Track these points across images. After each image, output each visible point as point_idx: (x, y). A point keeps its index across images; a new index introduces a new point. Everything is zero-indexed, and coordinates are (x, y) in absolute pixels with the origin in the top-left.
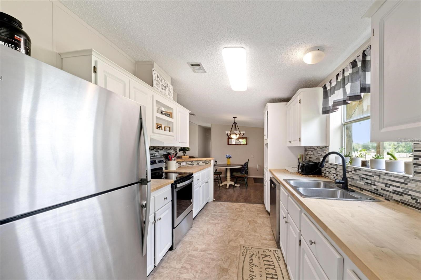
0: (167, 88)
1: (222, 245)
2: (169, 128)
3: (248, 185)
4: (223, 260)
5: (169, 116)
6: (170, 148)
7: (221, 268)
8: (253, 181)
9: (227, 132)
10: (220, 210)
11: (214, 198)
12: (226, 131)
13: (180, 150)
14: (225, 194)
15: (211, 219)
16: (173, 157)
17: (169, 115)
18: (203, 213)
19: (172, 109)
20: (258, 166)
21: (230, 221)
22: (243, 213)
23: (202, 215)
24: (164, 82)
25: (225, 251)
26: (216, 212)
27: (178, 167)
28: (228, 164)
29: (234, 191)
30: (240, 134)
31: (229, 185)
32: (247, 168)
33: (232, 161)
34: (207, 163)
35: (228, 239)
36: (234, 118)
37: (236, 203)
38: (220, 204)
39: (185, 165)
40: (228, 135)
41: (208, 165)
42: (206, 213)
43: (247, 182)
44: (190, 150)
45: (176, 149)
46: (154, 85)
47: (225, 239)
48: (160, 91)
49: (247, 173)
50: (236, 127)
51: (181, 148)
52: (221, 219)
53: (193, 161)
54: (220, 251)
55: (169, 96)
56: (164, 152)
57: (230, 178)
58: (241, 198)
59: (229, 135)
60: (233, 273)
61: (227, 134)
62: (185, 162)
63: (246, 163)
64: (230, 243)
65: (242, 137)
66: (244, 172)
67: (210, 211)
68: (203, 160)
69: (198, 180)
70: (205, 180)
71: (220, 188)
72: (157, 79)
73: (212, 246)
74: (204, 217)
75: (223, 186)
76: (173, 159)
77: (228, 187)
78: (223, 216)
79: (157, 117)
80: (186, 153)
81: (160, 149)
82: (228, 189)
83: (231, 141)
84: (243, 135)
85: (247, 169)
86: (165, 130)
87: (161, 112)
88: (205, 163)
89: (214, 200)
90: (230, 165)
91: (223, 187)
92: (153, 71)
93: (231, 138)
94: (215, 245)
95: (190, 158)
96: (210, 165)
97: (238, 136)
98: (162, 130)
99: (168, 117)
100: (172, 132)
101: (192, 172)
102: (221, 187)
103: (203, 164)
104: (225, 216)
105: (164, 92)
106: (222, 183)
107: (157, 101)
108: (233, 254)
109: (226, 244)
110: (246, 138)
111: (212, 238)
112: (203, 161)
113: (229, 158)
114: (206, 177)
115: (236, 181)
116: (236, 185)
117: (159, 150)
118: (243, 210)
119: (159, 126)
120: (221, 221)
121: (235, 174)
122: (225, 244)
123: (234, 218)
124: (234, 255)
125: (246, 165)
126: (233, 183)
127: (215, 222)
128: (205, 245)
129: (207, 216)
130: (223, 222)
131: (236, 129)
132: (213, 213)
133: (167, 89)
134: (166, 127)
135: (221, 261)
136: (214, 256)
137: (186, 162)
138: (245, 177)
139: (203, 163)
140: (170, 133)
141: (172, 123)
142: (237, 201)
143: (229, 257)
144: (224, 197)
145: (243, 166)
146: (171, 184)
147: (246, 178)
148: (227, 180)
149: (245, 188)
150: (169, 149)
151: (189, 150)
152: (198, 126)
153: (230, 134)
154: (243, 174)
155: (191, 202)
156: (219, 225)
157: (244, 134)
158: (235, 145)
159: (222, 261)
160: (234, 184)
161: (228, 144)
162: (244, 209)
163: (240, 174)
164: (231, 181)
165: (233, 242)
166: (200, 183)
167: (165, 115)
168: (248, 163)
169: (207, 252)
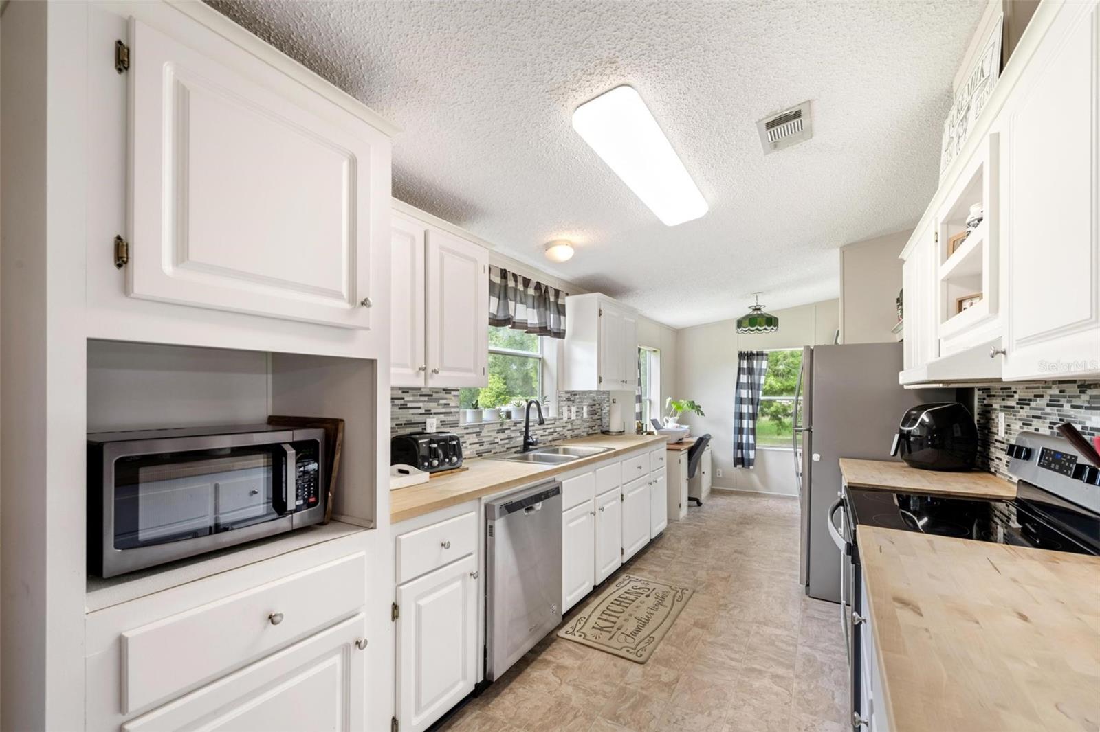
1: (698, 677)
4: (701, 641)
7: (708, 629)
25: (693, 658)
35: (675, 694)
47: (687, 697)
54: (706, 660)
60: (685, 620)
64: (672, 679)
73: (729, 678)
94: (722, 682)
108: (674, 649)
109: (687, 678)
111: (731, 712)
122: (689, 677)
124: (672, 645)
128: (751, 686)
135: (706, 641)
136: (723, 654)
143: (686, 643)
159: (703, 640)
165: (664, 679)
169: (744, 666)
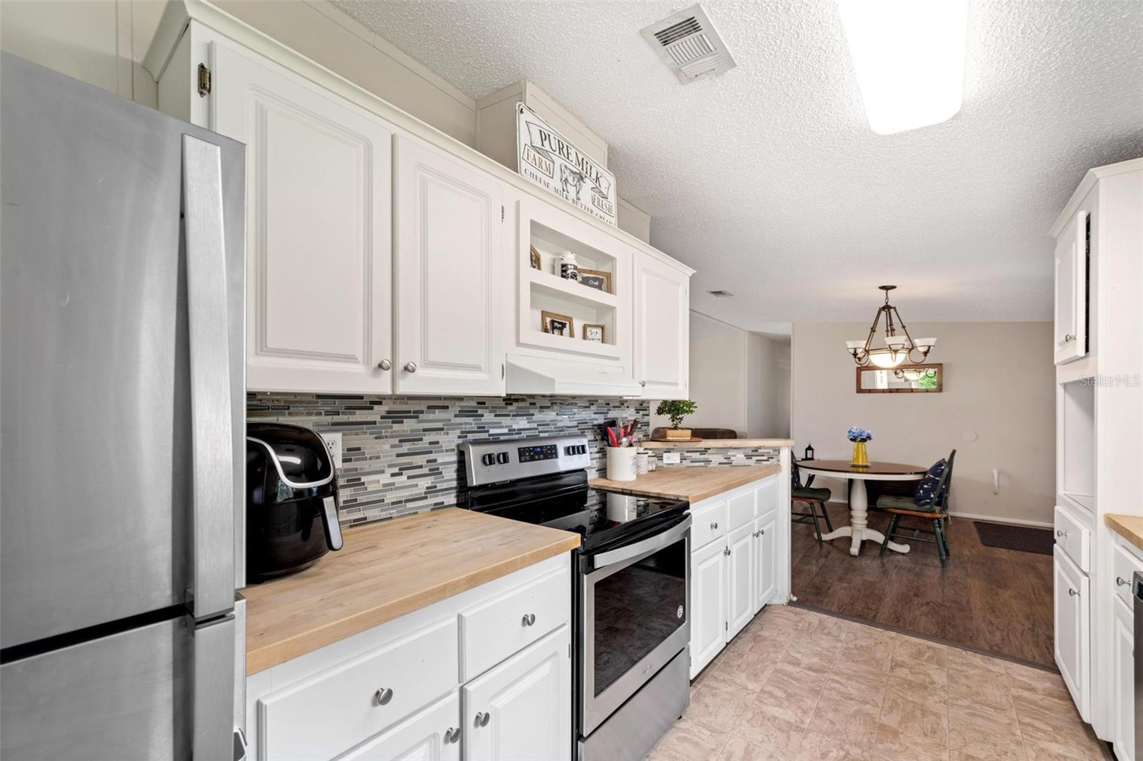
0: (586, 180)
2: (599, 331)
3: (951, 552)
5: (600, 287)
6: (622, 403)
8: (976, 535)
9: (851, 345)
10: (816, 654)
11: (794, 590)
12: (849, 340)
13: (660, 411)
14: (840, 580)
15: (771, 695)
16: (625, 436)
17: (601, 281)
18: (741, 656)
19: (612, 259)
20: (999, 474)
21: (862, 729)
22: (932, 702)
23: (735, 663)
24: (573, 157)
26: (796, 663)
27: (650, 468)
28: (855, 463)
29: (885, 572)
30: (912, 348)
31: (863, 543)
32: (945, 484)
33: (874, 452)
34: (765, 458)
36: (883, 288)
37: (893, 634)
38: (816, 623)
39: (678, 461)
40: (855, 355)
41: (767, 467)
42: (751, 657)
43: (944, 543)
44: (694, 409)
45: (644, 405)
46: (523, 165)
48: (552, 191)
49: (942, 501)
50: (891, 325)
51: (665, 402)
52: (818, 708)
53: (707, 449)
55: (596, 211)
56: (597, 416)
57: (866, 515)
58: (918, 613)
59: (860, 355)
61: (852, 351)
62: (677, 452)
63: (939, 464)
65: (920, 359)
66: (931, 499)
67: (771, 649)
68: (746, 448)
69: (716, 527)
70: (753, 524)
71: (821, 548)
72: (538, 143)
74: (743, 676)
75: (835, 544)
76: (624, 440)
77: (855, 550)
78: (826, 693)
79: (534, 287)
80: (681, 419)
81: (538, 404)
82: (855, 556)
83: (874, 378)
84: (926, 353)
85: (947, 490)
86: (585, 337)
87: (563, 271)
88: (754, 458)
89: (795, 599)
90: (866, 467)
91: (836, 547)
92: (522, 112)
93: (872, 368)
95: (694, 439)
96: (776, 469)
97: (901, 358)
98: (572, 335)
99: (596, 290)
100: (613, 343)
101: (687, 497)
102: (826, 546)
103: (748, 462)
104: (839, 693)
105: (572, 195)
106: (831, 531)
107: (533, 224)
110: (939, 366)
112: (750, 452)
113: (860, 438)
114: (756, 514)
115: (894, 531)
116: (892, 546)
117: (531, 411)
118: (933, 683)
119: (560, 323)
120: (818, 722)
121: (885, 502)
123: (884, 720)
125: (942, 472)
126: (879, 537)
127: (787, 718)
129: (755, 676)
130: (826, 726)
131: (893, 330)
132: (782, 661)
133: (588, 184)
134: (590, 326)
137: (681, 451)
138: (938, 519)
139: (749, 457)
140: (605, 349)
141: (612, 309)
142: (898, 623)
144: (840, 591)
145: (925, 473)
146: (569, 553)
147: (939, 524)
148: (852, 520)
149: (937, 562)
150: (619, 404)
151: (692, 411)
152: (746, 334)
153: (867, 352)
154: (928, 506)
155: (680, 616)
156: (806, 744)
157: (929, 347)
158: (890, 391)
160: (885, 543)
161: (860, 391)
162: (940, 678)
163: (914, 507)
164: (870, 526)
166: (728, 539)
167: (585, 281)
168: (951, 463)
